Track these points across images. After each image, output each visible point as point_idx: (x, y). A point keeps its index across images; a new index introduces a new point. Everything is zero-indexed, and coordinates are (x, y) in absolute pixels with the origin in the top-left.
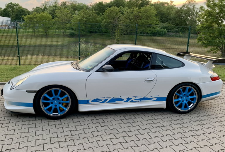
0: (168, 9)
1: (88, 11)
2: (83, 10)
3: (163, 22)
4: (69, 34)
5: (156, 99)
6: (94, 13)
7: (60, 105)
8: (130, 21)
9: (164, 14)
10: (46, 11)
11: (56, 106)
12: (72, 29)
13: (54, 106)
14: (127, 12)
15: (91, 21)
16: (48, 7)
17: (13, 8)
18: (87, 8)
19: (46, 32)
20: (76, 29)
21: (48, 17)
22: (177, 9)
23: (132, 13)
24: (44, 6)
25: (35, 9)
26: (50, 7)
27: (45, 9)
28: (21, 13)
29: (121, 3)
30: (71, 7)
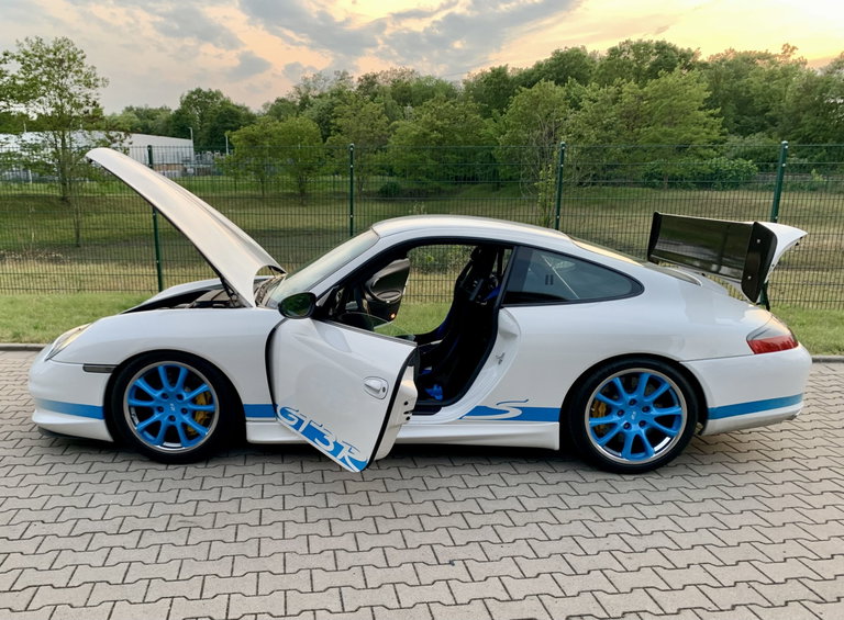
0: (771, 77)
1: (453, 104)
2: (431, 100)
3: (744, 131)
4: (378, 189)
5: (520, 412)
6: (469, 109)
7: (186, 418)
8: (604, 134)
9: (750, 101)
10: (307, 113)
11: (172, 418)
12: (392, 174)
13: (166, 418)
14: (595, 102)
15: (459, 138)
16: (315, 97)
17: (204, 106)
18: (450, 92)
19: (301, 183)
20: (404, 170)
21: (309, 132)
22: (810, 76)
23: (615, 101)
24: (300, 93)
25: (273, 105)
26: (320, 97)
27: (305, 103)
28: (227, 121)
29: (573, 68)
30: (392, 94)
